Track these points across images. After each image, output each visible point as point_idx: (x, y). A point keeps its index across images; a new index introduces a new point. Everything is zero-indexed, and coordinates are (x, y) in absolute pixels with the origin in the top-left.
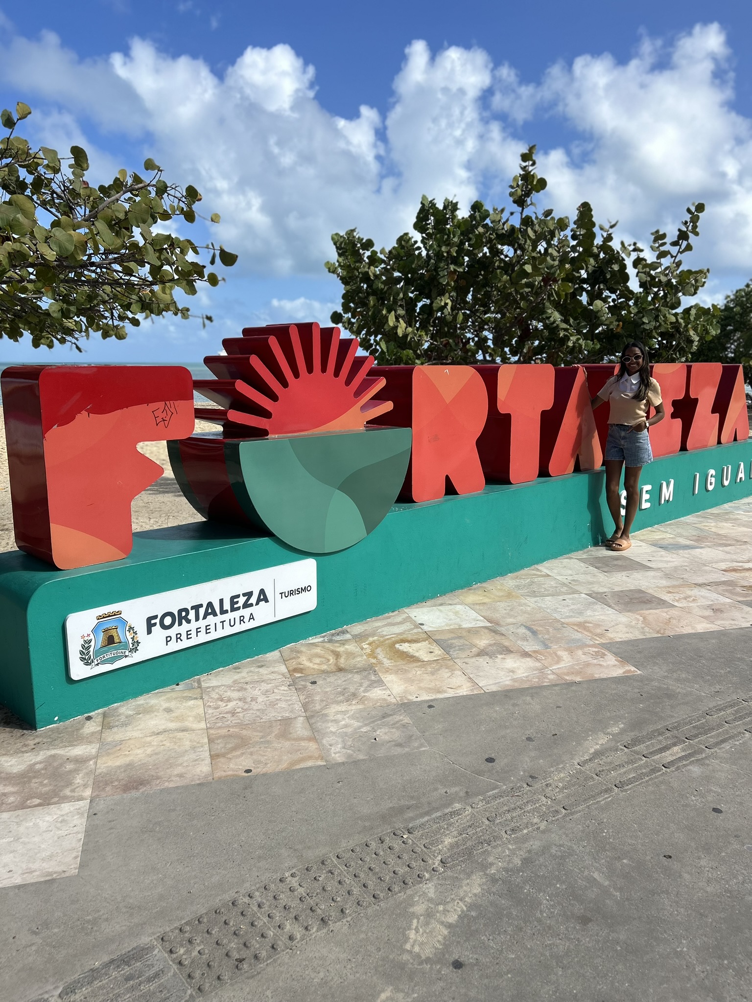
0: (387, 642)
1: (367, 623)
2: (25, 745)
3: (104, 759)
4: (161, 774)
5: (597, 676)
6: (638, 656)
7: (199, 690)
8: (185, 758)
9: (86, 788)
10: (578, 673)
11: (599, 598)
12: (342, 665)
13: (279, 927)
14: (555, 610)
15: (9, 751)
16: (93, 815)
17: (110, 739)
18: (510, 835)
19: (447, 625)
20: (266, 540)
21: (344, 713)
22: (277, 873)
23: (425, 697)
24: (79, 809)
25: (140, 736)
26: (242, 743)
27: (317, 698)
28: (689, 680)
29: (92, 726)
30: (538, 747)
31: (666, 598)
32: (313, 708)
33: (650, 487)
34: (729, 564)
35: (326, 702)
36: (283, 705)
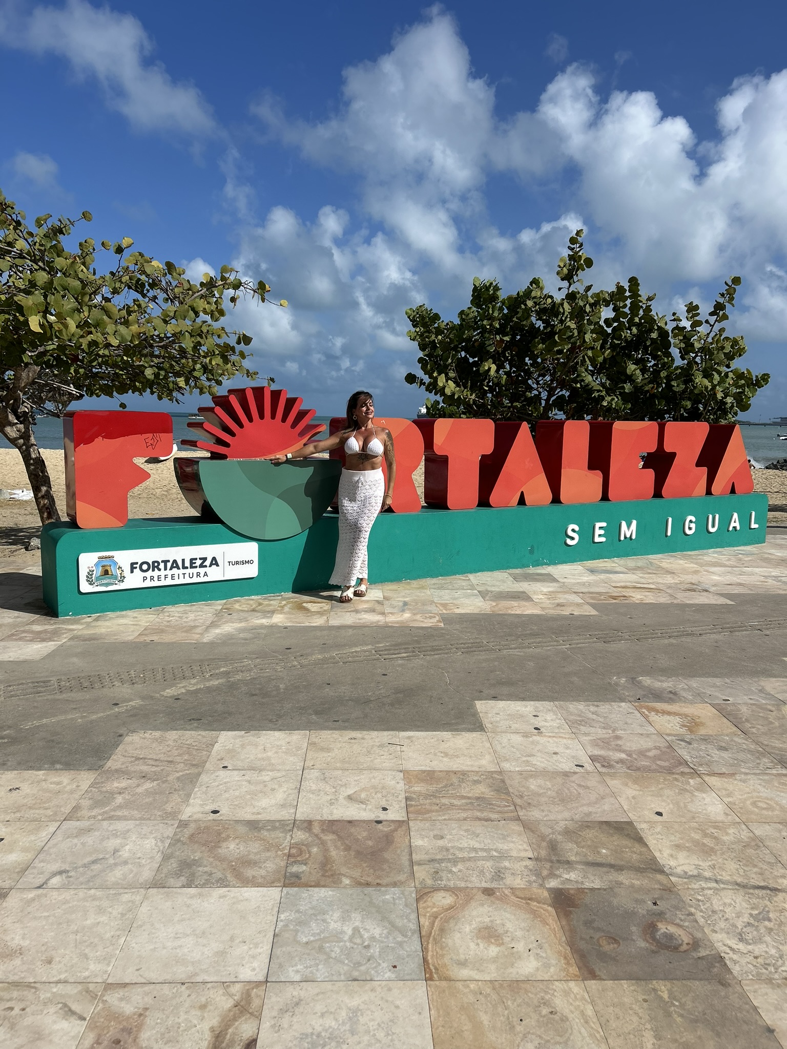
0: (300, 602)
2: (48, 623)
3: (84, 630)
4: (107, 637)
5: (411, 625)
7: (160, 611)
8: (126, 634)
9: (66, 638)
10: (402, 623)
11: (484, 593)
12: (257, 609)
13: (112, 683)
16: (61, 646)
17: (93, 625)
20: (219, 526)
21: (232, 626)
22: (128, 670)
24: (56, 644)
25: (110, 625)
26: (161, 632)
27: (224, 620)
28: (469, 632)
29: (89, 620)
30: (325, 647)
31: (535, 597)
32: (216, 623)
33: (604, 524)
34: (628, 584)
35: (226, 622)
36: (201, 621)
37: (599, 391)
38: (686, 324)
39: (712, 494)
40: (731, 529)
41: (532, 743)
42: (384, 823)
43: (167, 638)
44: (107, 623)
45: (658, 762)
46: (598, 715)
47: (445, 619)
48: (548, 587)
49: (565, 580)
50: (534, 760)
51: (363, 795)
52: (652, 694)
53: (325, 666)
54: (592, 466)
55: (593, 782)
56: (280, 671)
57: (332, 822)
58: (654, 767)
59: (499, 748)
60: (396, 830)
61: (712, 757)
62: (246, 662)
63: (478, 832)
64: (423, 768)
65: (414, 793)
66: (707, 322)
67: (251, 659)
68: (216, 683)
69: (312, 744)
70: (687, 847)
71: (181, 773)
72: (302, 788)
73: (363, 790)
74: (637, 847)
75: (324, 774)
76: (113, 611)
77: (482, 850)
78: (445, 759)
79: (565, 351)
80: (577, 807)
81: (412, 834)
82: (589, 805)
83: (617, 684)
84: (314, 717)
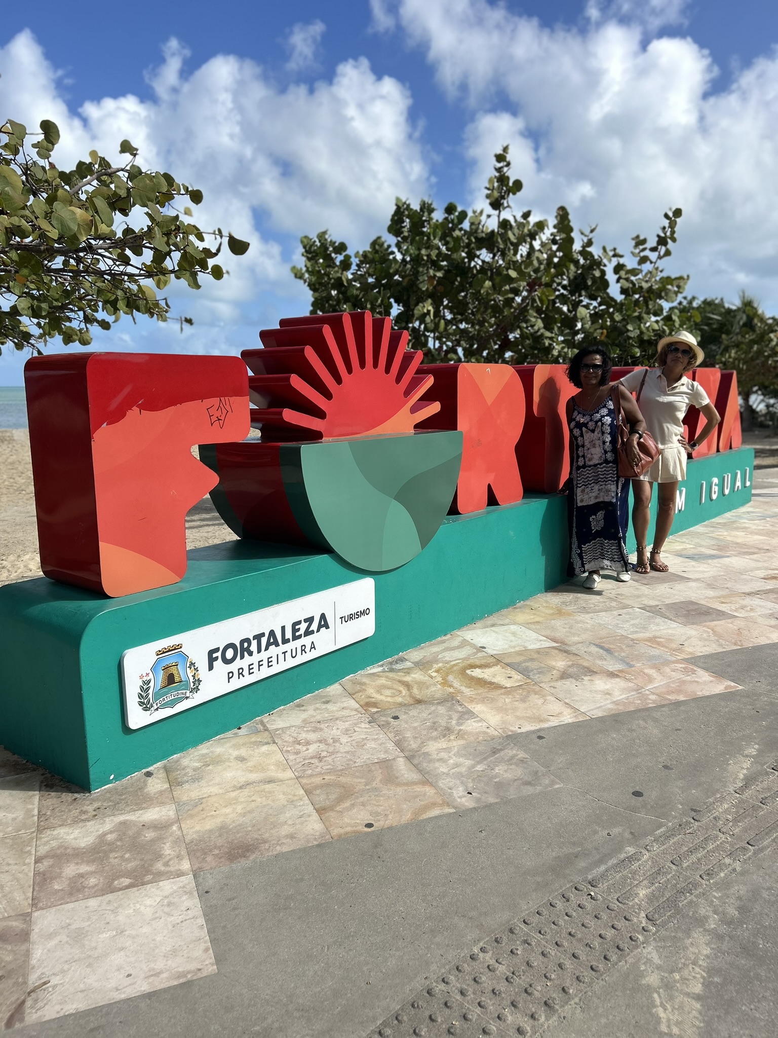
0: (455, 668)
1: (422, 648)
2: (85, 812)
3: (188, 822)
4: (266, 836)
5: (700, 694)
6: (729, 670)
7: (267, 733)
8: (288, 815)
9: (181, 860)
10: (679, 692)
11: (654, 611)
12: (418, 697)
13: (499, 1017)
14: (617, 625)
15: (66, 820)
16: (204, 893)
17: (185, 798)
18: (708, 880)
19: (511, 647)
20: (325, 557)
21: (448, 750)
22: (462, 949)
23: (528, 727)
24: (184, 887)
25: (221, 791)
26: (347, 793)
27: (408, 735)
32: (408, 746)
36: (372, 745)
39: (719, 451)
40: (736, 489)
44: (211, 791)
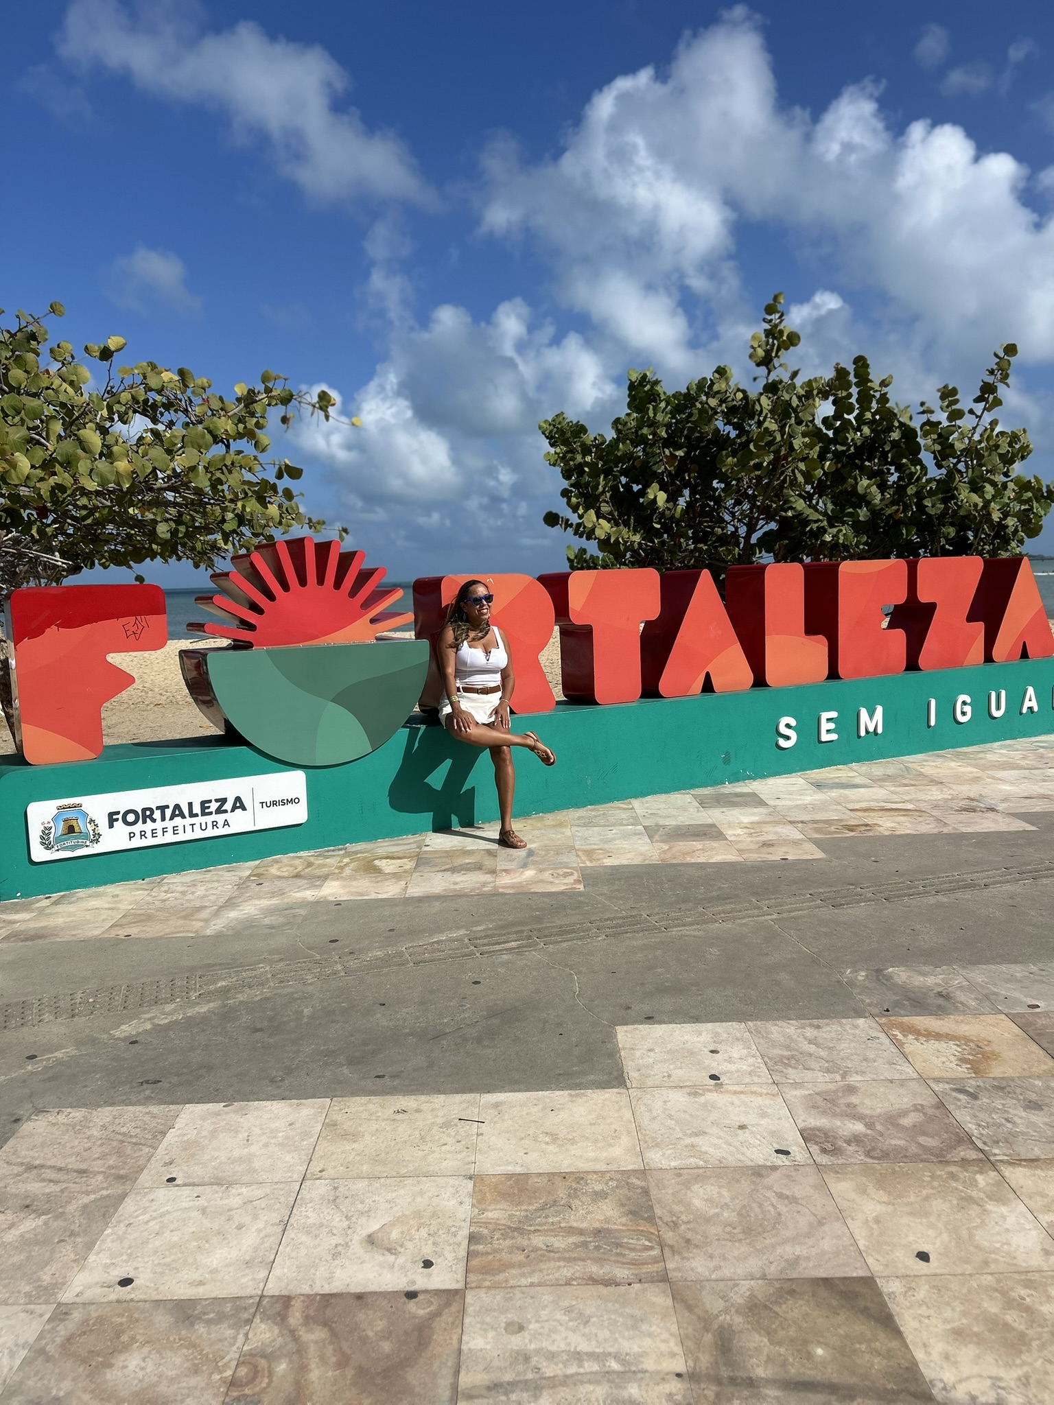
0: (372, 858)
1: (376, 843)
3: (31, 922)
4: (61, 933)
5: (533, 890)
7: (156, 884)
8: (91, 926)
10: (519, 887)
11: (652, 830)
12: (303, 873)
13: (40, 1015)
14: (586, 838)
17: (49, 911)
19: (452, 847)
20: (244, 749)
21: (257, 905)
22: (74, 990)
25: (74, 910)
26: (146, 919)
27: (248, 894)
28: (621, 899)
29: (46, 903)
30: (393, 935)
31: (729, 833)
32: (234, 901)
33: (834, 714)
34: (873, 804)
35: (251, 898)
36: (212, 898)
37: (818, 521)
38: (942, 417)
39: (992, 661)
40: (1025, 710)
41: (704, 1106)
42: (421, 1297)
43: (153, 930)
44: (71, 908)
45: (921, 1139)
46: (818, 1045)
47: (589, 877)
48: (752, 814)
49: (777, 802)
50: (703, 1143)
51: (395, 1235)
52: (909, 999)
53: (386, 970)
54: (810, 630)
55: (804, 1187)
56: (311, 984)
57: (328, 1299)
58: (914, 1149)
59: (645, 1120)
60: (438, 1314)
61: (1014, 1123)
62: (263, 968)
63: (588, 1312)
64: (511, 1169)
65: (486, 1224)
66: (971, 412)
67: (271, 962)
68: (203, 1009)
69: (330, 1125)
70: (977, 1335)
71: (92, 1197)
72: (292, 1221)
73: (398, 1221)
74: (883, 1341)
75: (336, 1188)
76: (85, 886)
77: (592, 1356)
78: (551, 1148)
79: (765, 464)
80: (773, 1246)
81: (467, 1320)
82: (794, 1240)
83: (852, 983)
84: (345, 1070)
